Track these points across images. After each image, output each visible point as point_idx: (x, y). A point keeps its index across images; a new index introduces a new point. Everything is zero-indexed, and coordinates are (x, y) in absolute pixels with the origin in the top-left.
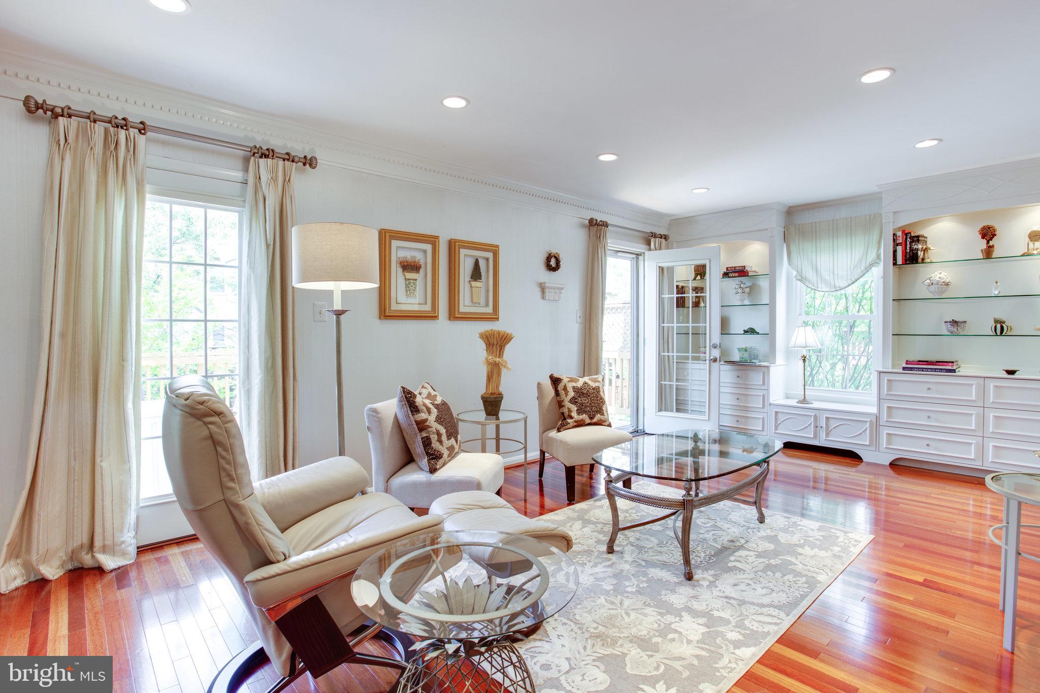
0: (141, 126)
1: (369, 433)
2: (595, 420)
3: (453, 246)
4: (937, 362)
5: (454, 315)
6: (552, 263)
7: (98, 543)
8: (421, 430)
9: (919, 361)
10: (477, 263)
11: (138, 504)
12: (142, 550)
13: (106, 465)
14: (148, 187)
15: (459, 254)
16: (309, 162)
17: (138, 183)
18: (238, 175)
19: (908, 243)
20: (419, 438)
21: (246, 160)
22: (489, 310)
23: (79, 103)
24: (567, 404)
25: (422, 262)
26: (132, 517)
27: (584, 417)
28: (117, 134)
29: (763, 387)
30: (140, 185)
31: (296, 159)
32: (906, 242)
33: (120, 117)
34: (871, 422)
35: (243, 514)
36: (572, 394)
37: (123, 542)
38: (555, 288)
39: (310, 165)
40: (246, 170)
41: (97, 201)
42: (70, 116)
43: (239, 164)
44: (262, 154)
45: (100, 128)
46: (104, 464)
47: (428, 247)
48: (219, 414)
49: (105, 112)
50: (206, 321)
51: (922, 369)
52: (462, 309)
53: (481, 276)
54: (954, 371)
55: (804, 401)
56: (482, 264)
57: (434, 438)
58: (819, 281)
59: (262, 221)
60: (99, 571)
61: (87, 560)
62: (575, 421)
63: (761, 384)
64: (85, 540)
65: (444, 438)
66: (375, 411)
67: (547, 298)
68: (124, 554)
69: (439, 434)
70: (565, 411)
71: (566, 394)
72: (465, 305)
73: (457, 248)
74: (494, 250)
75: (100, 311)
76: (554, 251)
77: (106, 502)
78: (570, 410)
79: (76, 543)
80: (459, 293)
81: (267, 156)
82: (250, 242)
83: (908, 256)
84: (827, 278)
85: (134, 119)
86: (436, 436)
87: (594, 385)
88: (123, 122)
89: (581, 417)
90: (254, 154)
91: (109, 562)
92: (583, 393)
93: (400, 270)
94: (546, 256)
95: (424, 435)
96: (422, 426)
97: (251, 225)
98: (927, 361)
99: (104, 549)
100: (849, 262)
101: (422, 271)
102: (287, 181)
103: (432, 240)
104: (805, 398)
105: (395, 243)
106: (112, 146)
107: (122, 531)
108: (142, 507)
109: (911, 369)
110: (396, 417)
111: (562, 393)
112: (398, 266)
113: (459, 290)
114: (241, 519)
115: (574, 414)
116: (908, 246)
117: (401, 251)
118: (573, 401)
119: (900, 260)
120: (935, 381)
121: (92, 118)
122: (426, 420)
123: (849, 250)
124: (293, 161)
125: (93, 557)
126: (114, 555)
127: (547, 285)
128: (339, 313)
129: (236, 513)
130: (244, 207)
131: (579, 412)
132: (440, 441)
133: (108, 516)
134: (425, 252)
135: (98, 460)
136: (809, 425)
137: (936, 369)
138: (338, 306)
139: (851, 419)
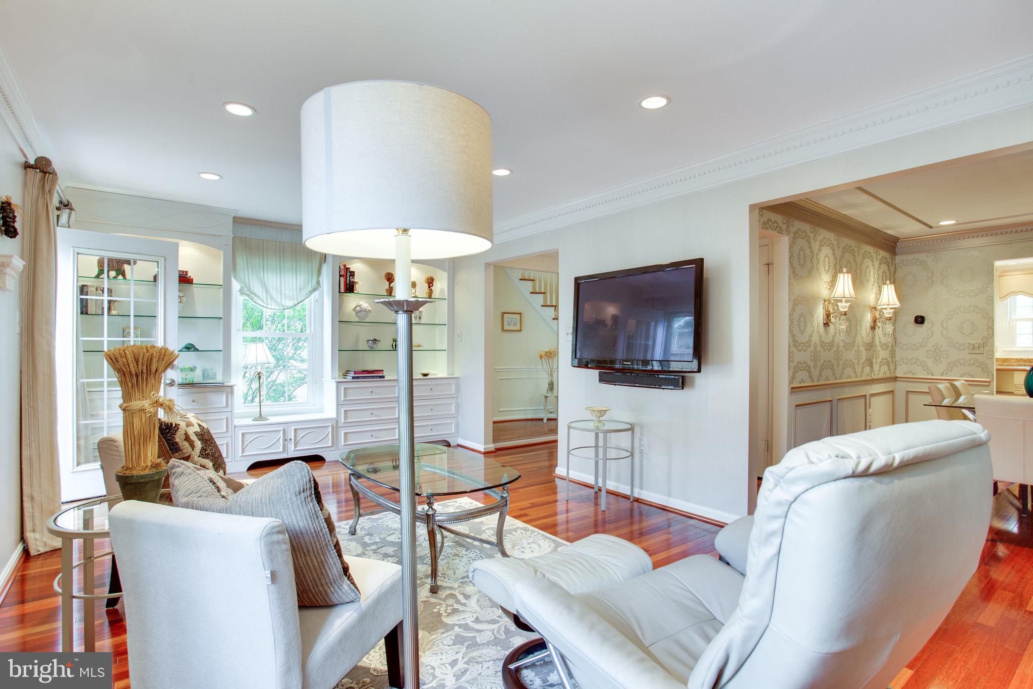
4: (374, 371)
9: (363, 371)
19: (348, 276)
29: (227, 410)
32: (347, 275)
34: (333, 426)
51: (365, 377)
54: (383, 377)
55: (261, 417)
58: (269, 298)
63: (225, 406)
83: (348, 287)
84: (275, 296)
98: (368, 371)
100: (294, 285)
104: (261, 414)
109: (358, 378)
116: (348, 279)
119: (342, 290)
120: (375, 385)
123: (294, 274)
136: (278, 440)
137: (373, 376)
139: (317, 426)
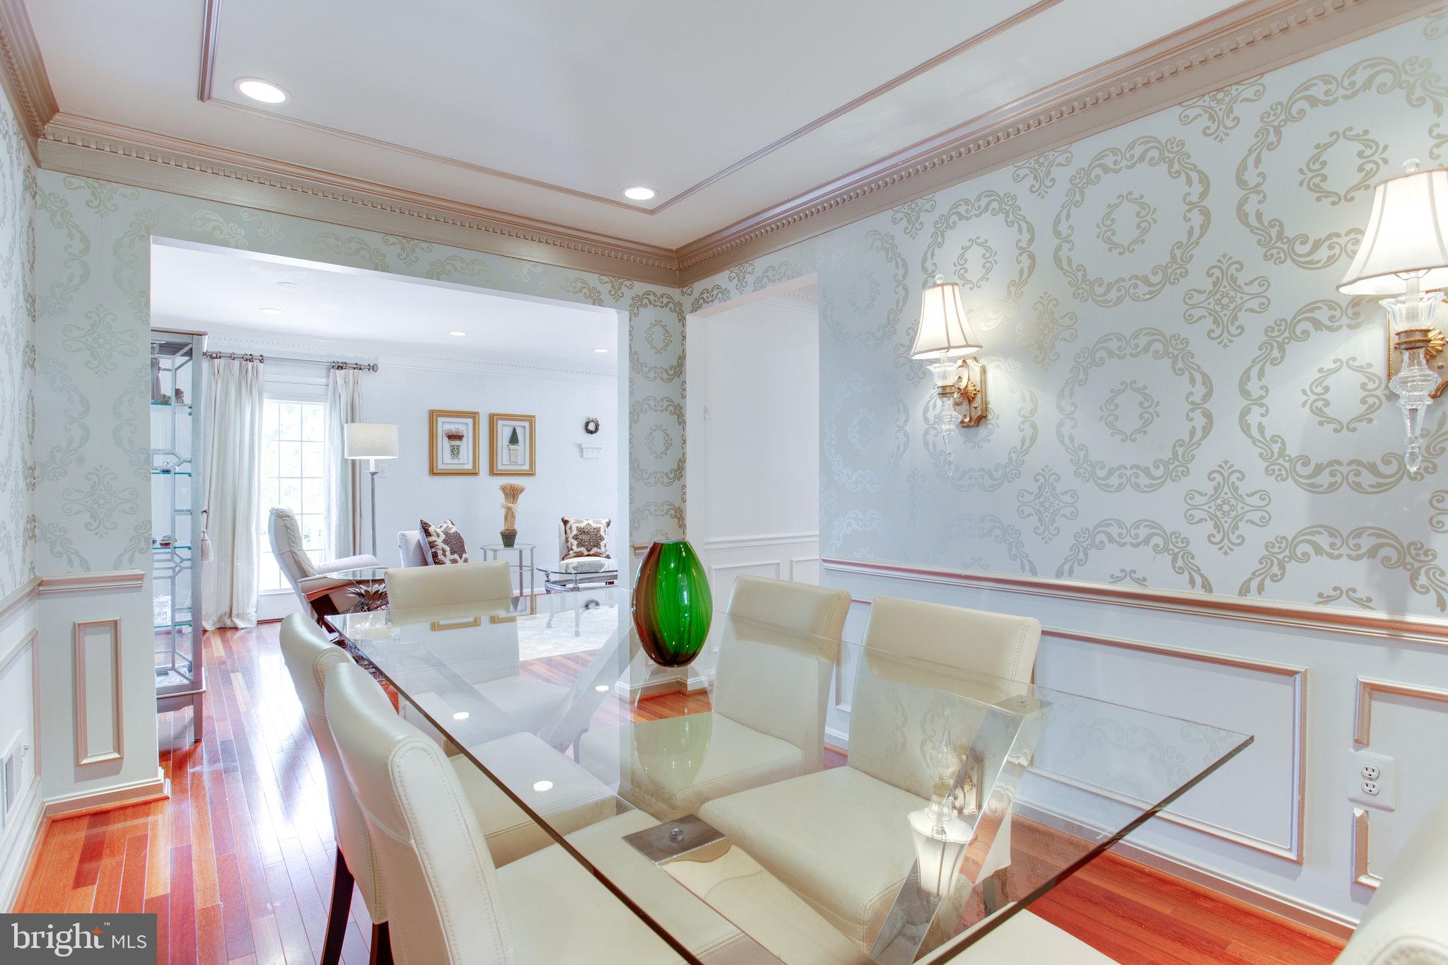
0: (261, 358)
1: (400, 550)
2: (592, 552)
3: (493, 419)
5: (493, 472)
6: (591, 428)
7: (234, 612)
8: (431, 547)
10: (514, 432)
11: (258, 593)
12: (260, 623)
13: (239, 564)
14: (265, 394)
15: (497, 425)
16: (373, 368)
17: (259, 393)
18: (323, 381)
20: (430, 553)
21: (329, 370)
22: (526, 467)
23: (226, 350)
24: (571, 540)
25: (465, 434)
26: (254, 600)
27: (583, 549)
28: (246, 365)
30: (260, 394)
31: (363, 367)
33: (248, 354)
35: (297, 557)
36: (575, 532)
37: (249, 613)
38: (593, 448)
39: (373, 370)
40: (328, 377)
41: (235, 406)
42: (220, 357)
43: (324, 372)
44: (338, 367)
45: (237, 363)
46: (238, 564)
47: (470, 421)
48: (289, 517)
49: (240, 351)
50: (302, 478)
52: (500, 467)
53: (518, 440)
56: (519, 432)
57: (440, 553)
59: (338, 409)
60: (236, 628)
61: (228, 623)
62: (575, 553)
64: (228, 610)
65: (448, 553)
66: (404, 535)
67: (585, 456)
68: (249, 621)
69: (444, 551)
70: (569, 544)
71: (571, 532)
72: (503, 462)
73: (495, 421)
74: (530, 419)
75: (237, 476)
76: (592, 417)
77: (239, 587)
78: (572, 545)
79: (222, 611)
80: (497, 455)
81: (342, 368)
82: (330, 426)
85: (257, 354)
86: (442, 552)
87: (595, 525)
88: (251, 357)
89: (579, 549)
90: (333, 367)
91: (240, 624)
92: (584, 532)
93: (446, 439)
94: (585, 421)
95: (433, 550)
96: (432, 545)
97: (331, 414)
99: (238, 616)
101: (464, 439)
102: (356, 383)
103: (474, 415)
105: (441, 420)
106: (243, 372)
107: (248, 607)
108: (260, 596)
110: (419, 541)
111: (568, 531)
112: (444, 436)
113: (497, 453)
114: (297, 559)
115: (575, 548)
117: (445, 425)
118: (575, 537)
121: (232, 357)
122: (435, 541)
124: (360, 369)
125: (232, 620)
126: (243, 620)
127: (584, 446)
128: (373, 474)
129: (294, 555)
130: (326, 402)
131: (579, 545)
132: (445, 555)
133: (240, 596)
134: (467, 424)
135: (235, 561)
138: (372, 469)
